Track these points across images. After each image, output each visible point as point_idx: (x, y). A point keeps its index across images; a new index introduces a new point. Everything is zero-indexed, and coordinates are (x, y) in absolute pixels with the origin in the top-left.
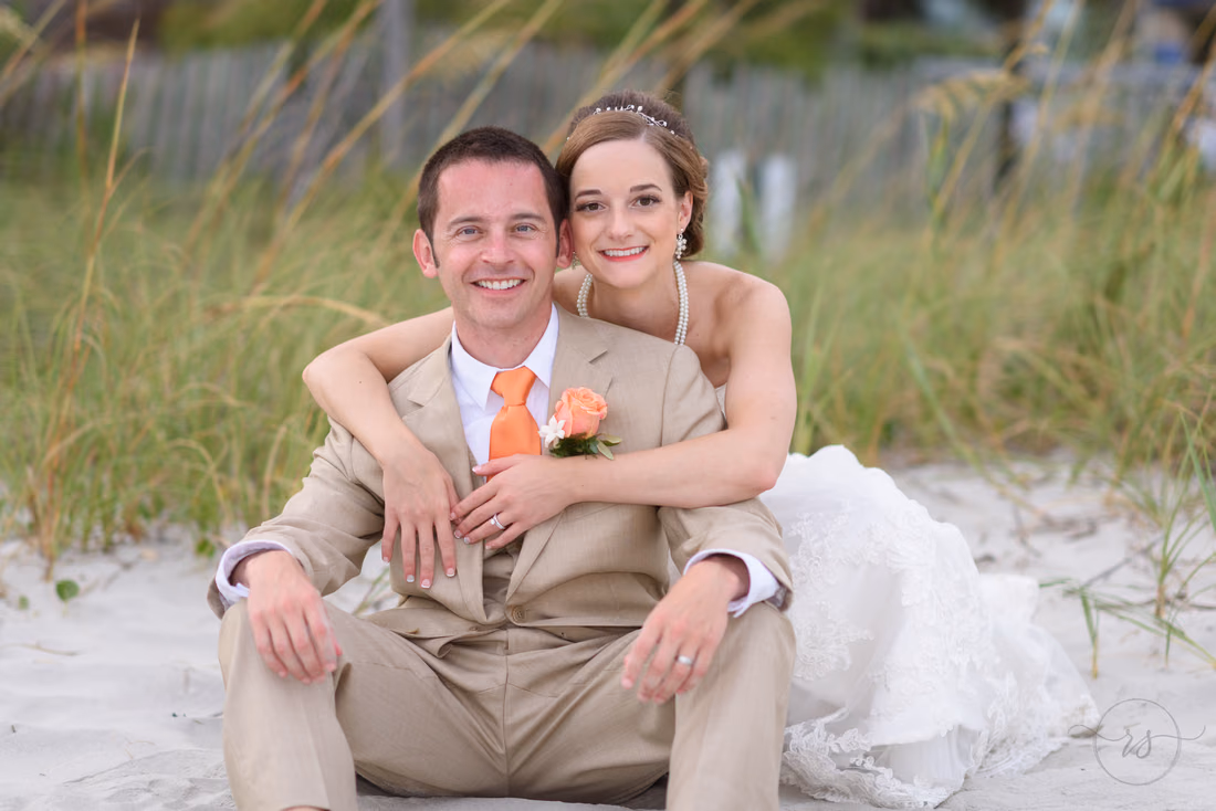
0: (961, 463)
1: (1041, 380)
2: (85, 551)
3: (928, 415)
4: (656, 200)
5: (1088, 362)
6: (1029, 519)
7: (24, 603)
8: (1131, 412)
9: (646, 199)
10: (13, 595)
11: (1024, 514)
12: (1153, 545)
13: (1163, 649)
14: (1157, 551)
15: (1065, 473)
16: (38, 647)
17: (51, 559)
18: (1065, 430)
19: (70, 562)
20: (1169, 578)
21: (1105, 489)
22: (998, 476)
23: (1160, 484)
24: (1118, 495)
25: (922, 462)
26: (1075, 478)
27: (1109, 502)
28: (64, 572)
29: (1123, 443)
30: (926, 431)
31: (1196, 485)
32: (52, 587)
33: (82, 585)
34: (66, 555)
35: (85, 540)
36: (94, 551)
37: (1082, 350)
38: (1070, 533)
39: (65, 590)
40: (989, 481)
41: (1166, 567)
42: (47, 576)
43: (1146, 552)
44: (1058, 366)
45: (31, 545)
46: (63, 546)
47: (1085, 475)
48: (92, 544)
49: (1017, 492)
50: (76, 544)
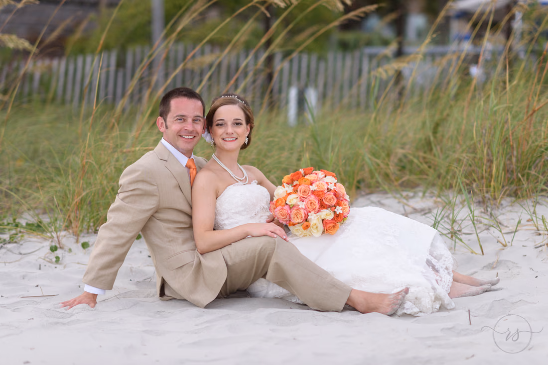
0: (385, 192)
1: (411, 162)
2: (88, 233)
3: (372, 177)
4: (241, 124)
5: (428, 156)
6: (408, 209)
7: (70, 250)
8: (443, 171)
9: (237, 124)
10: (67, 248)
11: (406, 207)
12: (449, 214)
13: (453, 247)
14: (451, 216)
15: (421, 194)
16: (78, 263)
17: (78, 236)
18: (420, 179)
19: (83, 237)
20: (455, 224)
21: (434, 198)
22: (398, 196)
23: (452, 195)
24: (439, 200)
25: (371, 193)
26: (424, 196)
27: (435, 202)
28: (83, 240)
29: (439, 182)
30: (373, 182)
31: (464, 197)
32: (80, 245)
33: (90, 244)
34: (82, 235)
35: (88, 229)
36: (91, 233)
37: (425, 152)
38: (423, 213)
39: (85, 245)
40: (395, 198)
41: (454, 221)
42: (77, 241)
43: (448, 217)
44: (418, 158)
45: (69, 232)
46: (81, 231)
47: (427, 194)
48: (90, 231)
49: (405, 201)
50: (85, 231)
